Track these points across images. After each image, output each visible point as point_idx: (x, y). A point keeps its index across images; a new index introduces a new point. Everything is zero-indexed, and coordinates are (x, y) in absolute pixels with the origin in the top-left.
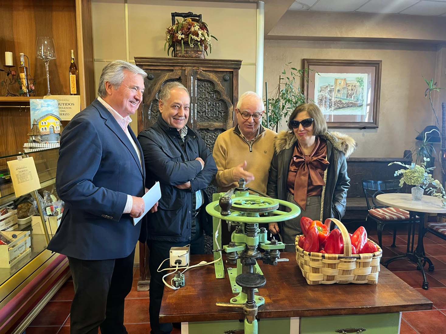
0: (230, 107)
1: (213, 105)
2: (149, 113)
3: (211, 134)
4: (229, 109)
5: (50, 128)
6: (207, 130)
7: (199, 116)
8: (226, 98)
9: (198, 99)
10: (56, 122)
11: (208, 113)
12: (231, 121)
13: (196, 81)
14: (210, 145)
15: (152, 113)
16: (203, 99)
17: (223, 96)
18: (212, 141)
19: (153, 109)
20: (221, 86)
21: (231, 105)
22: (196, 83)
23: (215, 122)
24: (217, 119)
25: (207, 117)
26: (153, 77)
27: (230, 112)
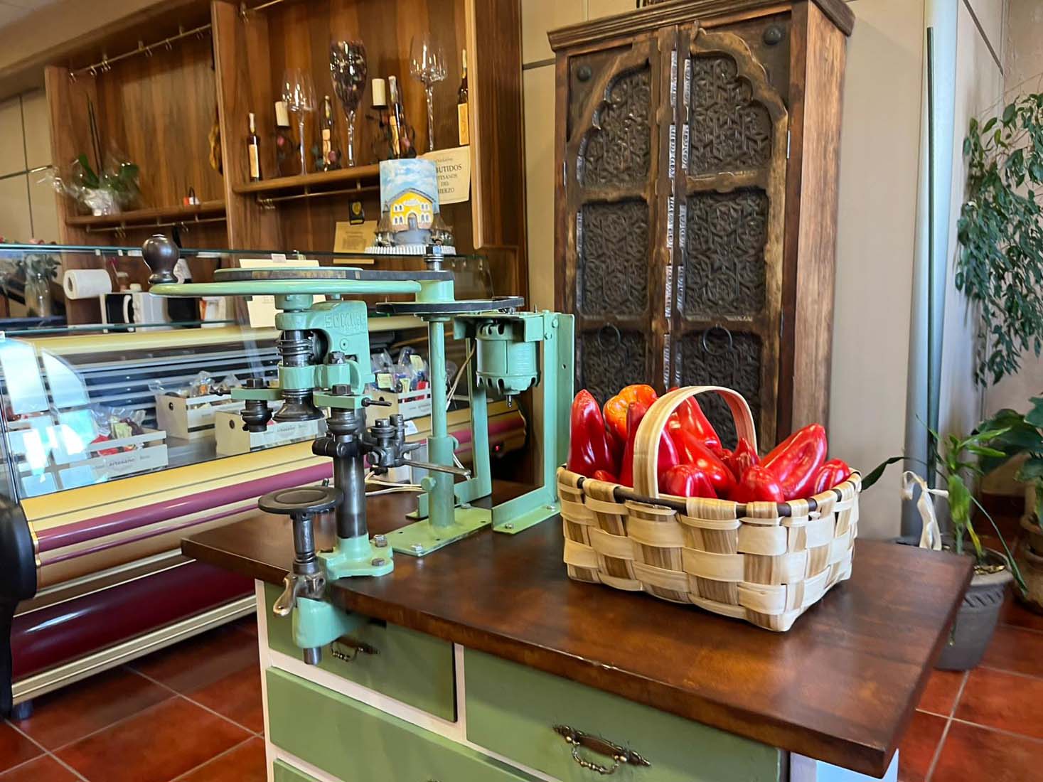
0: (778, 119)
1: (733, 122)
2: (579, 164)
3: (726, 206)
4: (777, 125)
5: (409, 219)
6: (714, 194)
7: (696, 159)
8: (766, 94)
9: (692, 111)
10: (423, 206)
11: (720, 147)
12: (780, 162)
13: (686, 61)
14: (721, 237)
15: (588, 164)
16: (707, 110)
17: (760, 91)
18: (730, 224)
19: (588, 154)
20: (753, 62)
21: (782, 113)
22: (687, 67)
23: (737, 168)
24: (742, 160)
25: (716, 158)
26: (589, 72)
27: (778, 135)
